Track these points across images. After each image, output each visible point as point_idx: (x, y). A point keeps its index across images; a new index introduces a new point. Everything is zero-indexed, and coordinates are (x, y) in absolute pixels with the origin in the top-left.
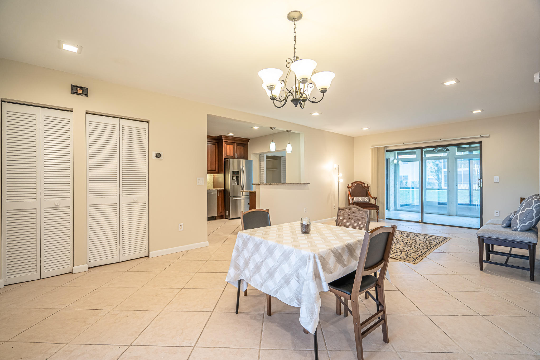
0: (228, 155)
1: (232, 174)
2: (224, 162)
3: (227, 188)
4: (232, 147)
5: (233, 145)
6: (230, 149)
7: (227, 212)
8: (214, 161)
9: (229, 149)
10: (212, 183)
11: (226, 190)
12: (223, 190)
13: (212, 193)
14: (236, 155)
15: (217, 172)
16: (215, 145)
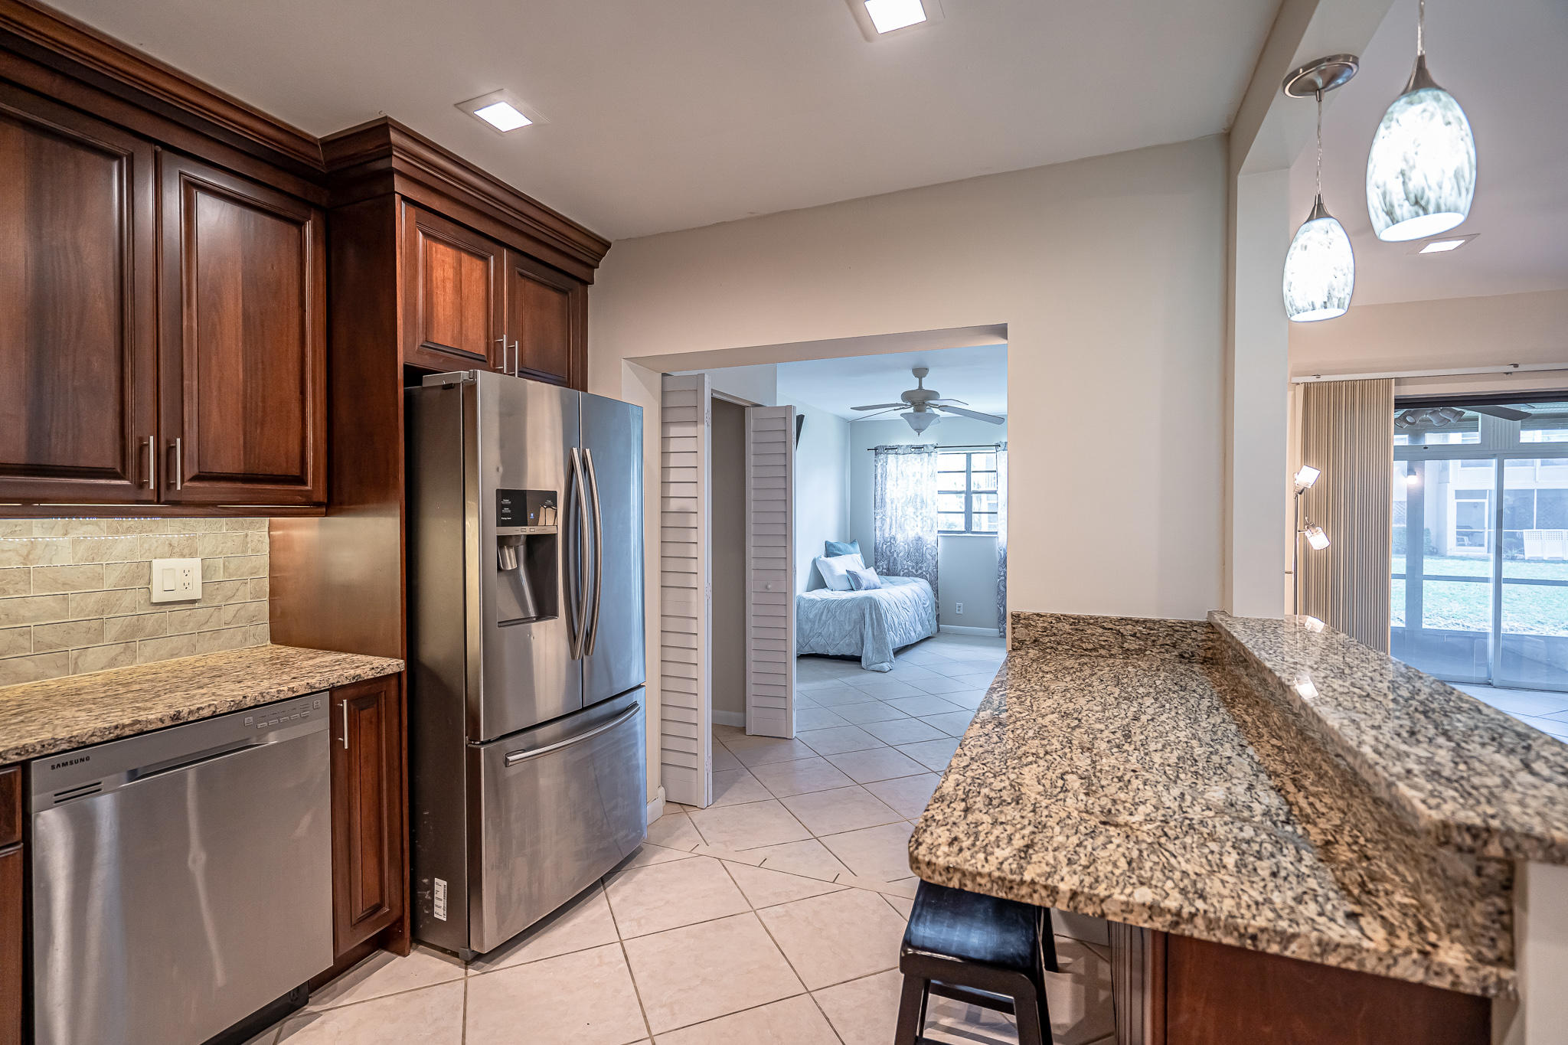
0: (444, 336)
1: (501, 523)
2: (408, 396)
3: (435, 647)
4: (473, 268)
5: (485, 259)
6: (458, 289)
7: (440, 886)
8: (292, 384)
9: (449, 285)
10: (256, 596)
11: (434, 677)
12: (399, 674)
13: (272, 740)
14: (511, 350)
15: (321, 496)
16: (294, 230)
